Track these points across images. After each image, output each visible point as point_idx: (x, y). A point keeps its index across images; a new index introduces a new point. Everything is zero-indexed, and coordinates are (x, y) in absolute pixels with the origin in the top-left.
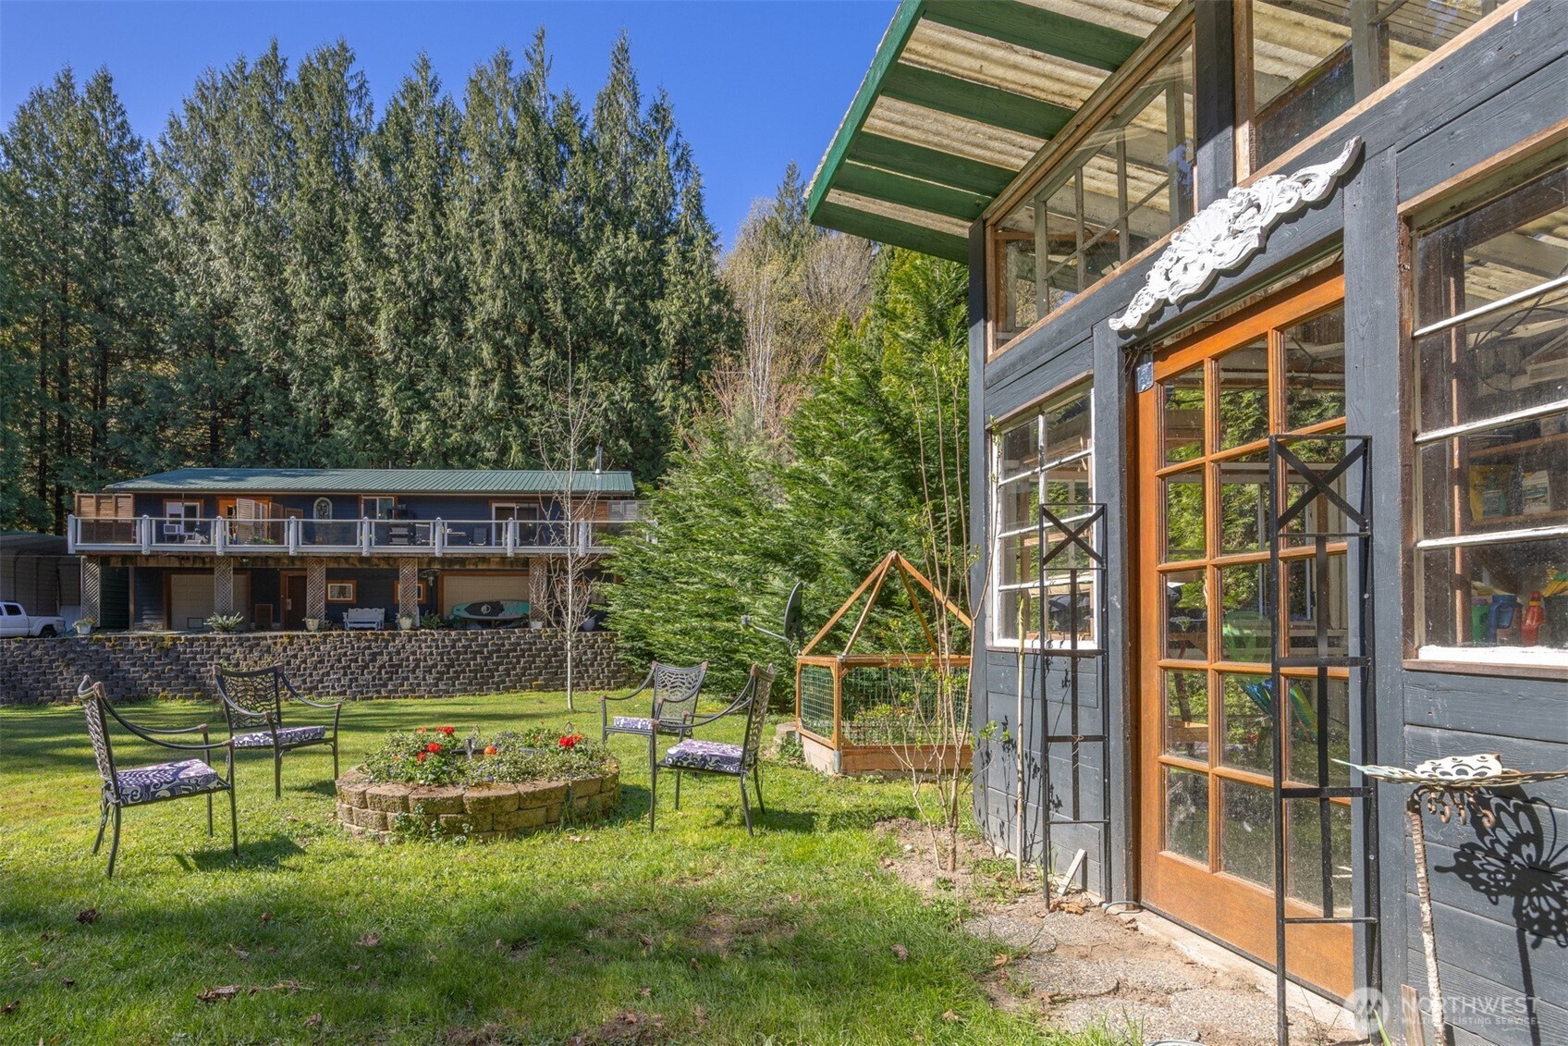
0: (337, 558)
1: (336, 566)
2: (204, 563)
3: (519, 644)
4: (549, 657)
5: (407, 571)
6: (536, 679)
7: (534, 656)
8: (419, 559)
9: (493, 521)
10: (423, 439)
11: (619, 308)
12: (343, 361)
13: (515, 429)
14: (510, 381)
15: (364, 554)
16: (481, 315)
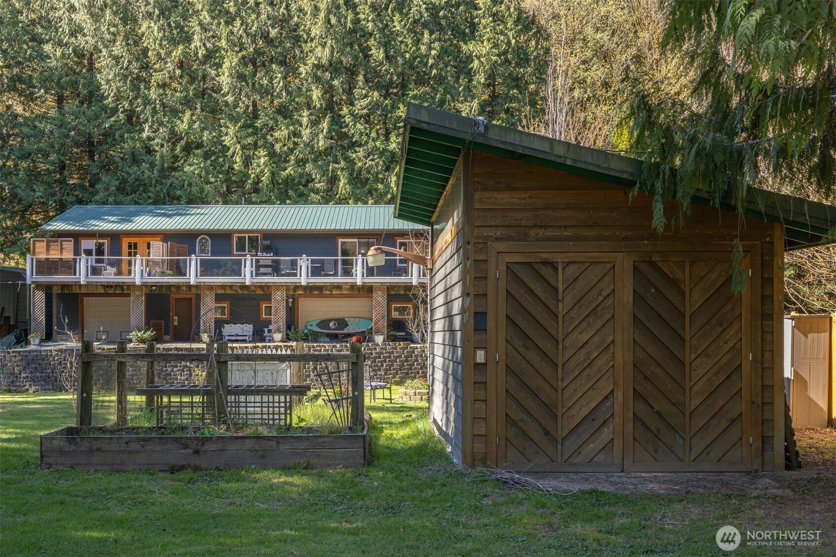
0: (223, 287)
1: (223, 292)
2: (123, 289)
3: (382, 353)
4: (403, 362)
5: (278, 296)
6: (394, 377)
7: (392, 361)
8: (287, 287)
9: (340, 258)
10: (262, 171)
11: (433, 52)
12: (188, 103)
13: (342, 163)
14: (337, 121)
15: (247, 283)
16: (311, 61)
